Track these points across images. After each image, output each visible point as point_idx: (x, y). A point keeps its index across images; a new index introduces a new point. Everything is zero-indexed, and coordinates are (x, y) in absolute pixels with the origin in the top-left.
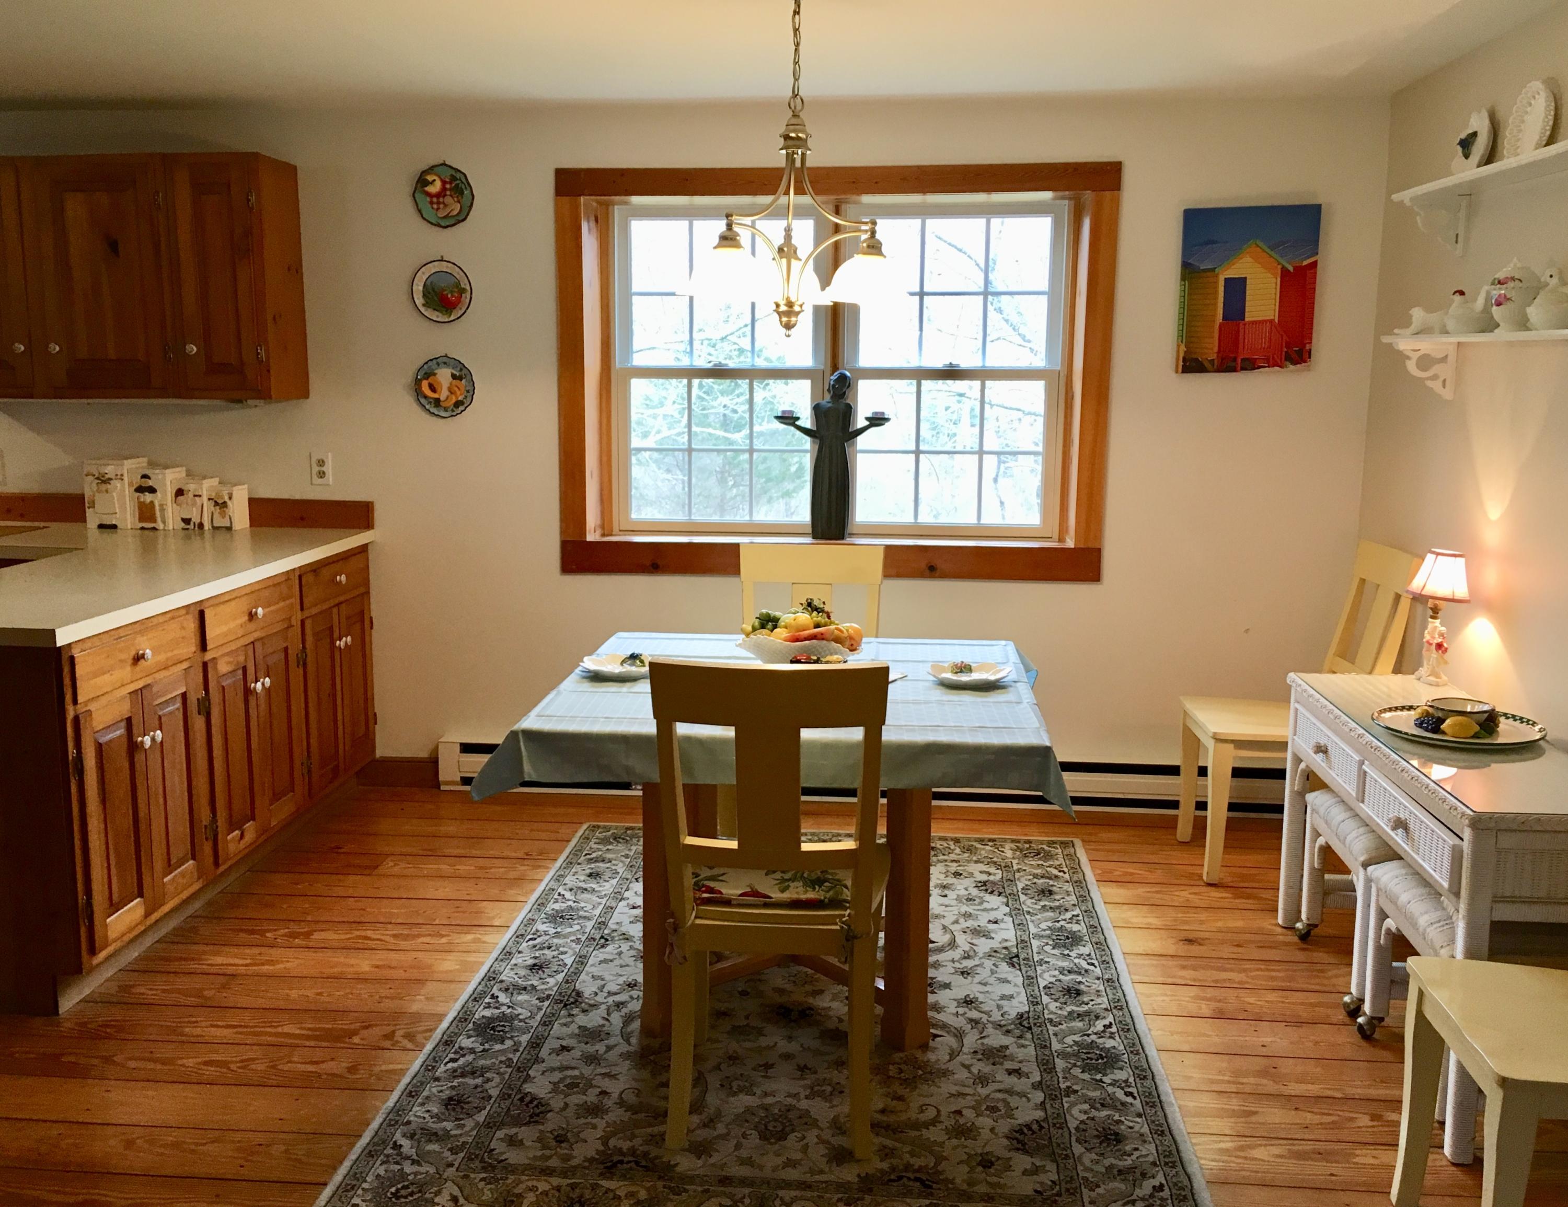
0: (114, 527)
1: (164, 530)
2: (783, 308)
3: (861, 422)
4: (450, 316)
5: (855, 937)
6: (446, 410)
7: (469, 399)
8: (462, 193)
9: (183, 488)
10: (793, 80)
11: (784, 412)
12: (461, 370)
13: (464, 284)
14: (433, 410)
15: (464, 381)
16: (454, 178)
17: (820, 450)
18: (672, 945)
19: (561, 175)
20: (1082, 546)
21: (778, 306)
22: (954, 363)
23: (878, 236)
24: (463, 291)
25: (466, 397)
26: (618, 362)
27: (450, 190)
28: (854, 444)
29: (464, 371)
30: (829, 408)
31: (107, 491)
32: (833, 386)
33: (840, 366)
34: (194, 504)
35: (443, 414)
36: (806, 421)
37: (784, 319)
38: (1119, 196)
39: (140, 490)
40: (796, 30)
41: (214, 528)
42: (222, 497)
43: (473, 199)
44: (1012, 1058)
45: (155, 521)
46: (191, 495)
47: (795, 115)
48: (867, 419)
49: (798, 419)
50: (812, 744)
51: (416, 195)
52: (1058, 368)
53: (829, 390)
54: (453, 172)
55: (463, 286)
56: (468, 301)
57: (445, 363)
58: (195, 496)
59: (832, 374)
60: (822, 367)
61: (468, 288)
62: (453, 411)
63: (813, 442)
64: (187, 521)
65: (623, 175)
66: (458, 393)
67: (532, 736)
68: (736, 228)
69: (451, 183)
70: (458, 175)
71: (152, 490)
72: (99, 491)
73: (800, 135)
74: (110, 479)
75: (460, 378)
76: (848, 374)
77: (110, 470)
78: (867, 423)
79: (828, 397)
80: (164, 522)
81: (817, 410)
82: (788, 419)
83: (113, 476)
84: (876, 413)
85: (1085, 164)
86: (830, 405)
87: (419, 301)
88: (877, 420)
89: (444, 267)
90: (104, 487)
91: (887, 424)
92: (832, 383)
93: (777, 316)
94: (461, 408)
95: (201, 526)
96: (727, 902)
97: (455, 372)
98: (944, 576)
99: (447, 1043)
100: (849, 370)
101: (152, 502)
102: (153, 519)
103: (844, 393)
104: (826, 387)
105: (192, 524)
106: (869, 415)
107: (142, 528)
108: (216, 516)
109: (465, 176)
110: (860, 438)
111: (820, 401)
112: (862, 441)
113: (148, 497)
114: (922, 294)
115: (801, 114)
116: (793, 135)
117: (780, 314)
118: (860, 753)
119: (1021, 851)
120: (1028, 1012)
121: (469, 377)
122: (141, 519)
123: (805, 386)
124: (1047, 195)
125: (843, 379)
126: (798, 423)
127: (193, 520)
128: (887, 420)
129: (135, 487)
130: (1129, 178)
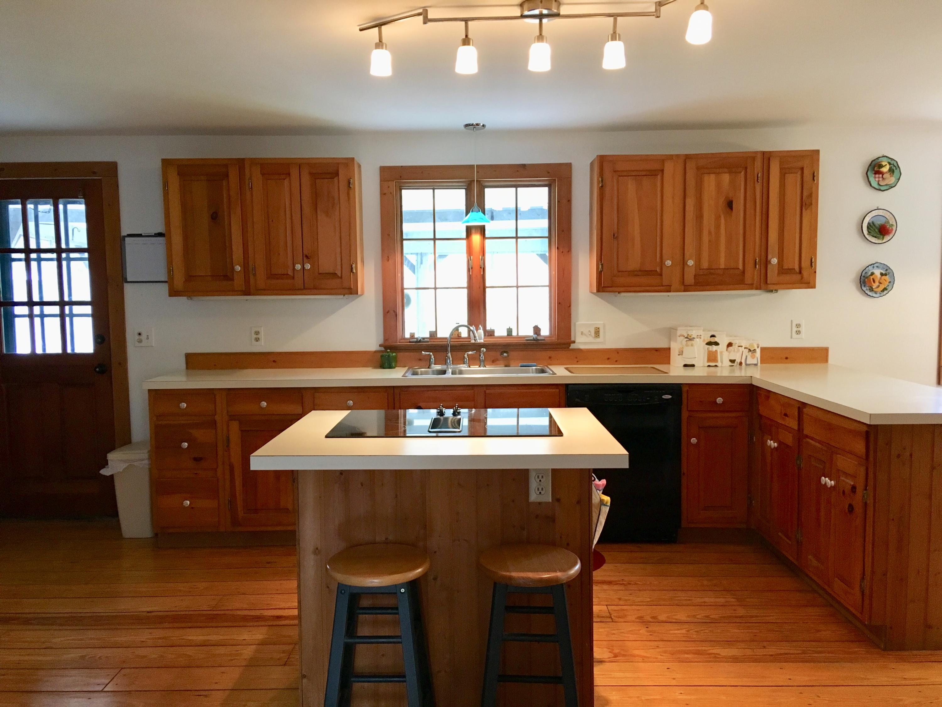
0: (693, 366)
1: (722, 367)
4: (883, 238)
6: (876, 293)
7: (891, 287)
8: (894, 172)
9: (732, 342)
12: (887, 270)
13: (893, 223)
14: (869, 293)
15: (888, 276)
24: (892, 226)
25: (889, 286)
29: (889, 271)
31: (692, 345)
34: (738, 351)
35: (874, 295)
39: (709, 344)
41: (746, 364)
42: (753, 347)
43: (901, 175)
45: (717, 362)
46: (737, 346)
51: (869, 173)
56: (894, 231)
57: (877, 267)
58: (739, 346)
61: (895, 225)
62: (880, 294)
64: (733, 361)
66: (884, 283)
70: (893, 162)
71: (717, 344)
72: (687, 345)
74: (694, 338)
75: (886, 275)
77: (694, 333)
80: (722, 362)
83: (695, 337)
87: (865, 232)
89: (880, 212)
90: (690, 343)
94: (886, 292)
95: (741, 364)
97: (882, 271)
101: (716, 351)
102: (715, 360)
105: (736, 362)
107: (709, 366)
108: (749, 358)
109: (897, 162)
113: (714, 348)
121: (891, 274)
122: (709, 360)
127: (737, 361)
129: (706, 342)
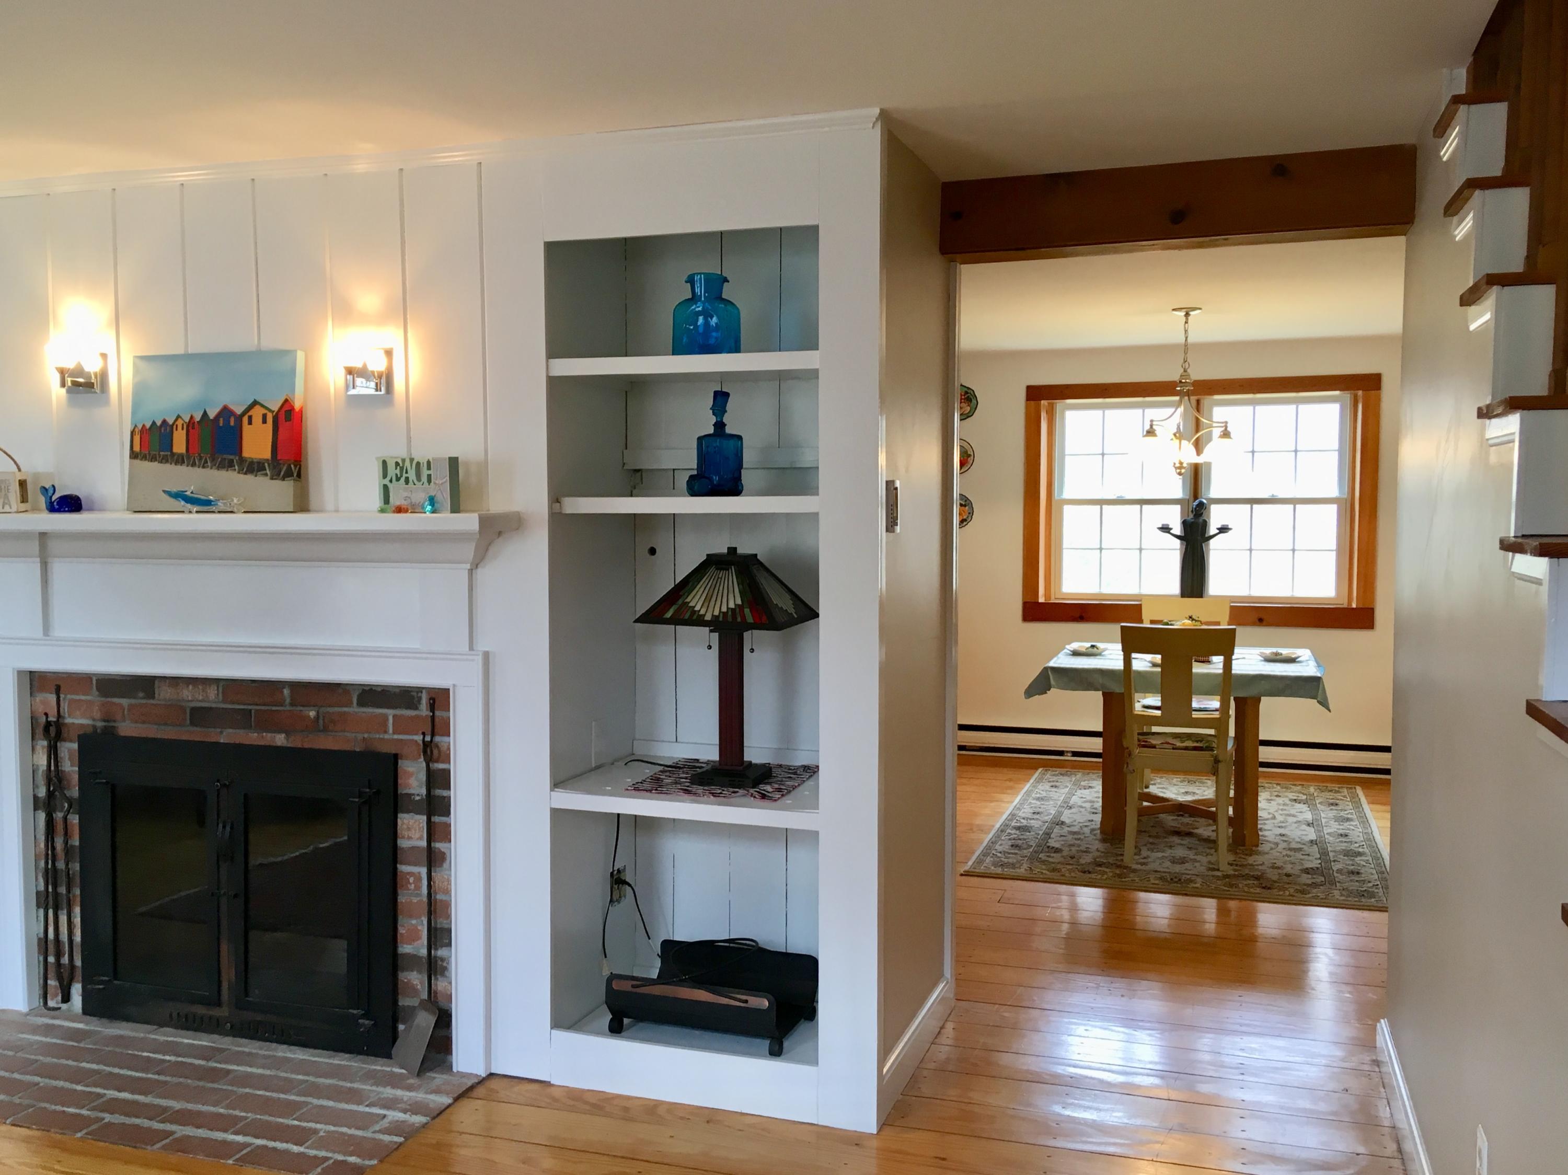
2: (1178, 465)
3: (1213, 530)
5: (1219, 761)
7: (970, 518)
8: (971, 401)
10: (1184, 354)
11: (1163, 525)
12: (966, 501)
13: (970, 452)
15: (967, 508)
16: (966, 393)
17: (1186, 549)
18: (1127, 763)
19: (1029, 388)
20: (1361, 607)
21: (1175, 464)
22: (1275, 494)
23: (1228, 429)
24: (970, 456)
25: (968, 517)
26: (1056, 496)
27: (964, 399)
28: (1208, 545)
29: (968, 502)
30: (1192, 522)
32: (1195, 509)
33: (1199, 497)
36: (1177, 529)
37: (1178, 471)
38: (1380, 395)
40: (1186, 331)
43: (977, 404)
44: (1304, 851)
47: (1185, 371)
48: (1218, 529)
49: (1171, 529)
50: (1198, 674)
52: (1345, 496)
53: (1192, 511)
54: (966, 389)
55: (969, 453)
56: (971, 462)
59: (1194, 502)
60: (1188, 497)
61: (972, 454)
63: (1182, 544)
65: (1067, 388)
66: (964, 514)
67: (1054, 670)
68: (1154, 427)
69: (964, 396)
70: (969, 391)
73: (1187, 381)
75: (965, 506)
76: (1205, 501)
78: (1218, 531)
79: (1191, 516)
81: (1185, 523)
82: (1165, 529)
84: (1223, 525)
85: (1358, 375)
86: (1193, 520)
88: (1223, 530)
91: (1230, 532)
92: (1194, 507)
93: (1174, 469)
94: (965, 523)
96: (1154, 747)
97: (962, 502)
98: (1269, 625)
99: (1002, 831)
100: (1205, 499)
103: (1202, 513)
104: (1191, 509)
106: (1219, 526)
109: (973, 391)
110: (1212, 541)
111: (1186, 518)
112: (1213, 543)
114: (1253, 452)
115: (1188, 370)
116: (1183, 381)
117: (1176, 468)
118: (1221, 679)
119: (1320, 789)
120: (1316, 840)
121: (970, 505)
123: (1177, 509)
124: (1337, 393)
125: (1201, 505)
126: (1171, 531)
128: (1230, 529)
130: (1386, 383)
